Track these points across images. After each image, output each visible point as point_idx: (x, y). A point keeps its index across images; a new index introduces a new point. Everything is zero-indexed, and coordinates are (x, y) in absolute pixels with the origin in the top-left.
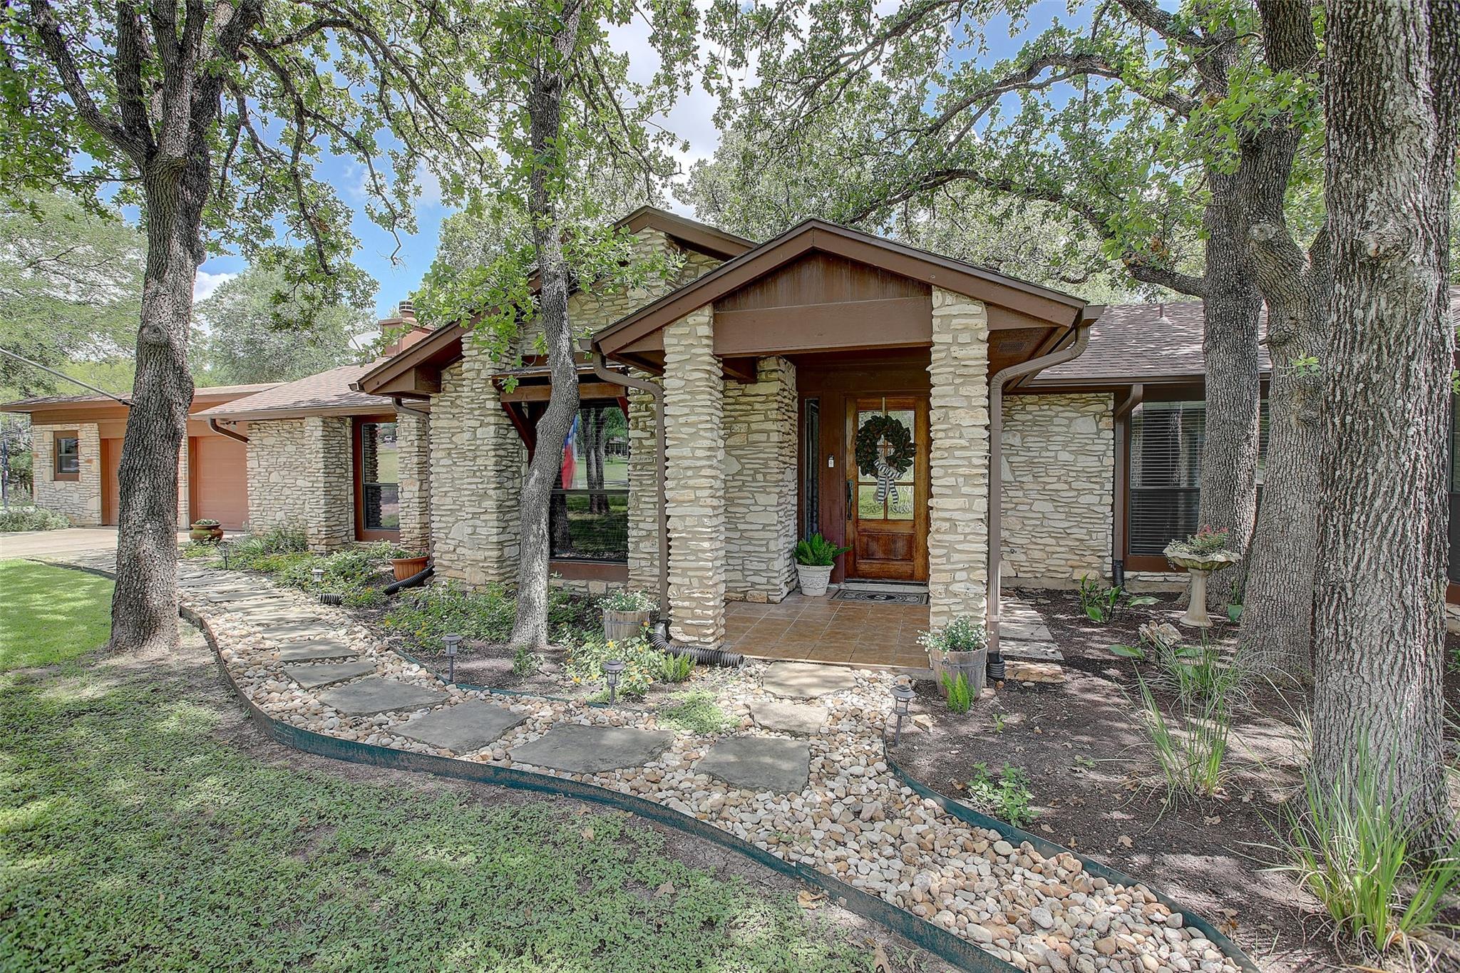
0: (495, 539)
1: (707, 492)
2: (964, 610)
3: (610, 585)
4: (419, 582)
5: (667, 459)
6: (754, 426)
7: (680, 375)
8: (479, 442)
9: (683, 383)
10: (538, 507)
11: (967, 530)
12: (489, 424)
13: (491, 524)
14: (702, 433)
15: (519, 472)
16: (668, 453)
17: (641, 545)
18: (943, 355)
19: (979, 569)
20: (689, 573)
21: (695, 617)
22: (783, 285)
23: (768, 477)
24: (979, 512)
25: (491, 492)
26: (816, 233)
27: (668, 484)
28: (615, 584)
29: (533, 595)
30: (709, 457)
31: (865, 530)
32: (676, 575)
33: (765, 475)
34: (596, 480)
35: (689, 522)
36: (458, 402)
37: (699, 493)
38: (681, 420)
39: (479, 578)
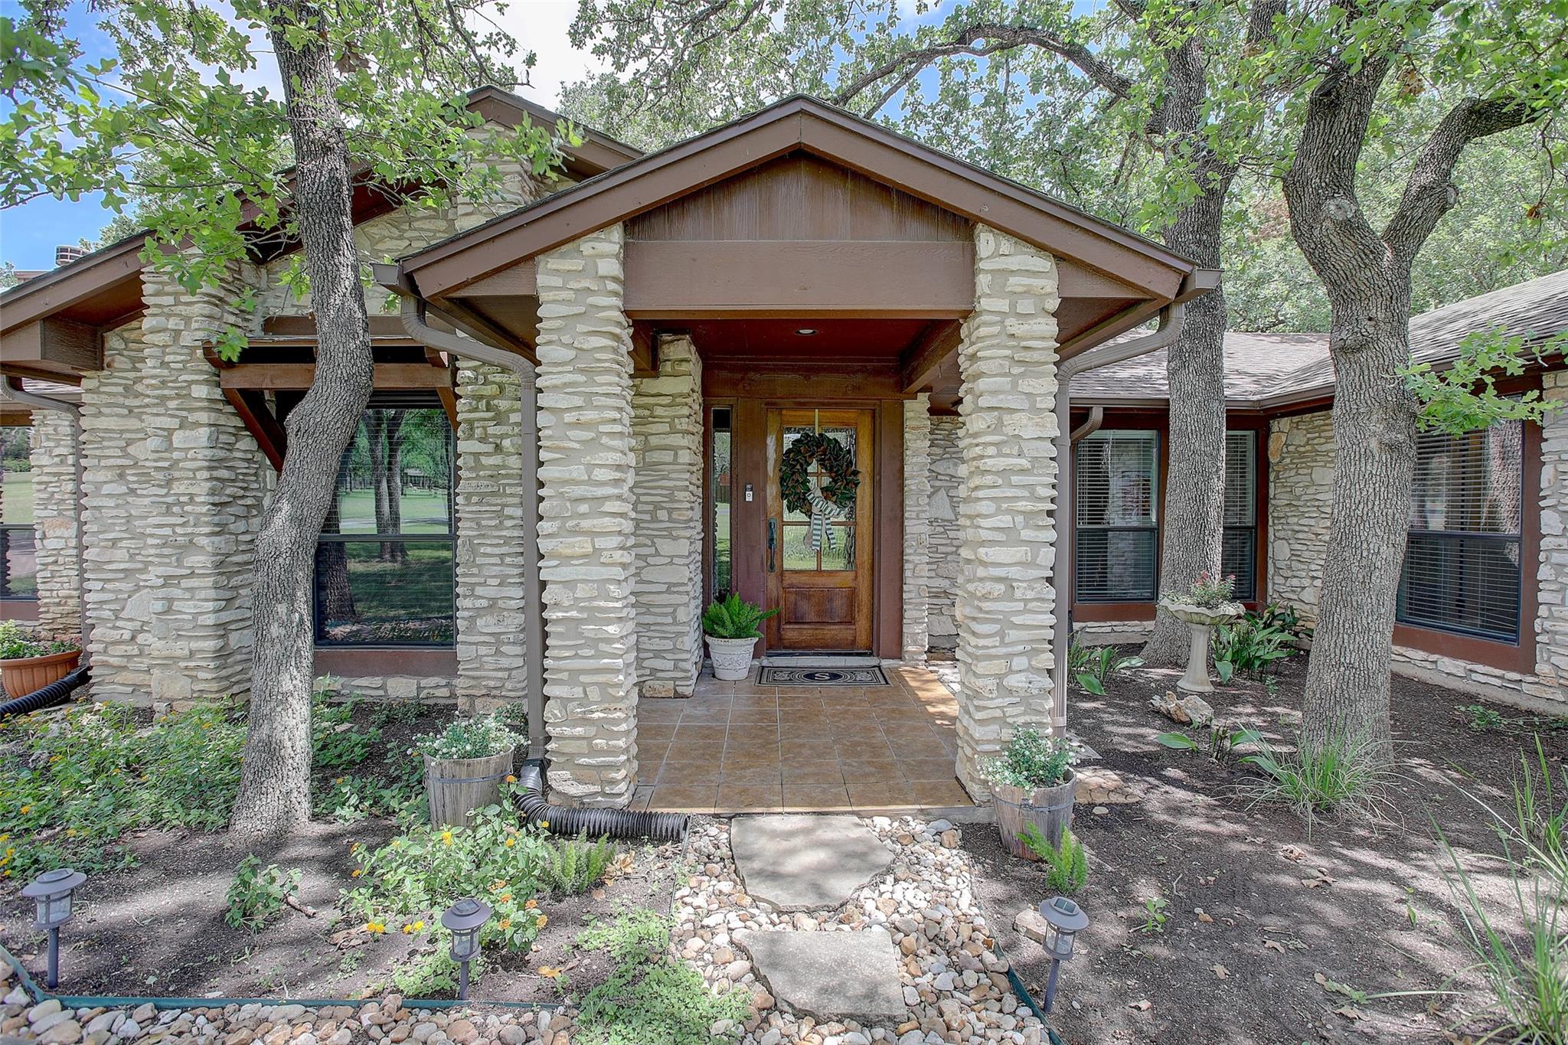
0: (210, 619)
1: (615, 541)
2: (1024, 713)
3: (424, 682)
4: (59, 696)
5: (541, 485)
6: (654, 441)
7: (566, 339)
8: (176, 455)
9: (572, 354)
10: (290, 570)
11: (1030, 595)
12: (197, 425)
13: (203, 594)
14: (604, 440)
15: (259, 506)
16: (543, 473)
17: (480, 622)
18: (996, 329)
19: (1043, 651)
20: (583, 678)
21: (594, 752)
22: (742, 206)
23: (675, 515)
24: (1045, 567)
25: (204, 541)
26: (805, 121)
27: (544, 527)
28: (432, 681)
29: (278, 735)
30: (617, 482)
31: (792, 586)
32: (559, 682)
33: (670, 511)
34: (389, 520)
35: (581, 591)
36: (139, 388)
37: (600, 543)
38: (569, 418)
39: (178, 687)
